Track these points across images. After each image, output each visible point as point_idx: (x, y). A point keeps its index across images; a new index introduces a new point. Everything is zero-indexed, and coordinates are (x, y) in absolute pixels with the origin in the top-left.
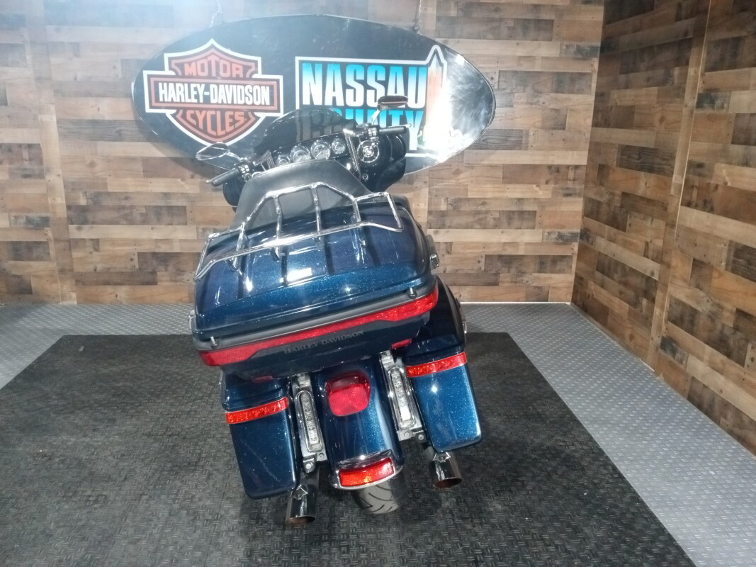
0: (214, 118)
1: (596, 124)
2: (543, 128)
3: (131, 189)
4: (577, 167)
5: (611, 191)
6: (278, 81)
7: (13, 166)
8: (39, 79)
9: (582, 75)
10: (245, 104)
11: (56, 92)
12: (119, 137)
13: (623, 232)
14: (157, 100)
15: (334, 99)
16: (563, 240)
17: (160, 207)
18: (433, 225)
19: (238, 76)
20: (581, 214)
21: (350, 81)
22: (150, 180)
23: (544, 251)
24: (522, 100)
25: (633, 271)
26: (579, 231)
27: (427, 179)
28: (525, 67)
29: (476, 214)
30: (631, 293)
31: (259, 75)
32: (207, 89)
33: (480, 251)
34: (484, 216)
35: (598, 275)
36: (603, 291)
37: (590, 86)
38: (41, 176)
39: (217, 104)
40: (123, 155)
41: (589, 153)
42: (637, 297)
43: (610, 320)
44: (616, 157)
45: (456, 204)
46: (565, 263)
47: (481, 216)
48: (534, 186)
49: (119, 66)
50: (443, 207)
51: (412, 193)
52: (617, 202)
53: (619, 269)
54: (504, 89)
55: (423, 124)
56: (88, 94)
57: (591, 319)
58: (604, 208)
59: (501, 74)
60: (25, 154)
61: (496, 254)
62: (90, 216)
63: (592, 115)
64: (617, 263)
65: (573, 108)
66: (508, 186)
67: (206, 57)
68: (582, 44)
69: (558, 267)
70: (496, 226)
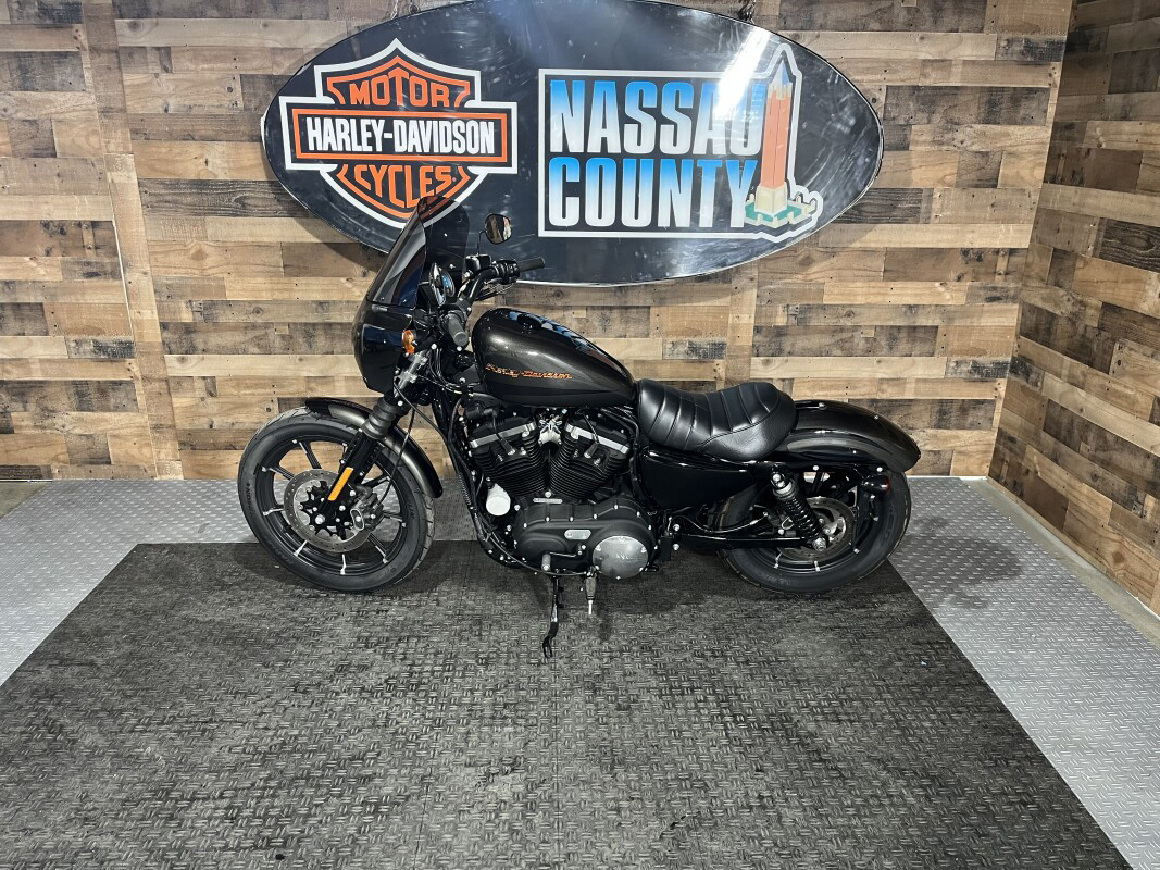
0: (400, 177)
1: (1051, 178)
2: (957, 185)
3: (265, 296)
4: (1012, 252)
5: (1079, 298)
6: (508, 112)
7: (68, 258)
8: (105, 112)
9: (1030, 90)
10: (453, 153)
11: (135, 132)
12: (241, 209)
13: (1101, 373)
14: (305, 148)
15: (604, 141)
16: (981, 374)
17: (314, 325)
18: (761, 350)
19: (440, 103)
20: (1014, 332)
21: (632, 110)
22: (295, 280)
23: (946, 394)
24: (923, 138)
25: (1123, 444)
26: (1009, 359)
27: (755, 274)
28: (934, 79)
29: (834, 331)
30: (1119, 483)
31: (477, 103)
32: (389, 128)
33: (841, 392)
34: (850, 335)
35: (1047, 439)
36: (1057, 469)
37: (1045, 111)
38: (115, 275)
39: (406, 153)
40: (250, 240)
41: (1034, 228)
42: (1133, 490)
43: (1069, 520)
44: (1093, 237)
45: (802, 316)
46: (981, 413)
47: (845, 335)
48: (937, 284)
49: (237, 87)
50: (781, 321)
51: (729, 298)
52: (1092, 319)
53: (1091, 436)
54: (894, 118)
55: (756, 182)
56: (188, 137)
57: (1032, 511)
58: (1062, 327)
59: (890, 91)
60: (88, 238)
61: (867, 397)
62: (199, 341)
63: (1045, 161)
64: (1087, 426)
65: (1013, 149)
66: (892, 284)
67: (386, 72)
68: (1034, 38)
69: (970, 419)
70: (868, 352)
